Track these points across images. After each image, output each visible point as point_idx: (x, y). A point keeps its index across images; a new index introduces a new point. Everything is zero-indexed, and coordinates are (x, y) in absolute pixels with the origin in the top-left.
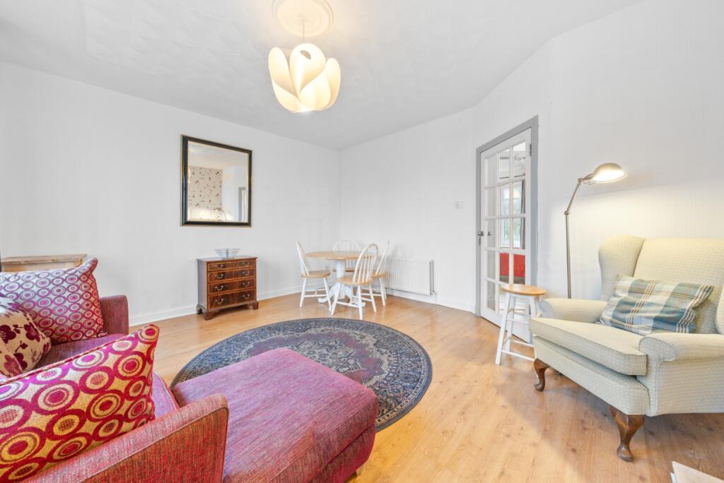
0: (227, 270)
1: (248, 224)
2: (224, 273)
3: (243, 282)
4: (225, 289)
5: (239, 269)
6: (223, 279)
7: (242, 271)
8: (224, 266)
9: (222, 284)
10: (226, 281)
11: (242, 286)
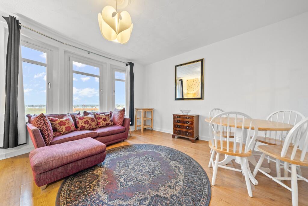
0: (181, 119)
1: (201, 98)
2: (179, 120)
3: (187, 126)
4: (179, 127)
5: (186, 120)
6: (178, 123)
7: (187, 121)
8: (180, 118)
9: (179, 125)
10: (180, 124)
11: (187, 129)
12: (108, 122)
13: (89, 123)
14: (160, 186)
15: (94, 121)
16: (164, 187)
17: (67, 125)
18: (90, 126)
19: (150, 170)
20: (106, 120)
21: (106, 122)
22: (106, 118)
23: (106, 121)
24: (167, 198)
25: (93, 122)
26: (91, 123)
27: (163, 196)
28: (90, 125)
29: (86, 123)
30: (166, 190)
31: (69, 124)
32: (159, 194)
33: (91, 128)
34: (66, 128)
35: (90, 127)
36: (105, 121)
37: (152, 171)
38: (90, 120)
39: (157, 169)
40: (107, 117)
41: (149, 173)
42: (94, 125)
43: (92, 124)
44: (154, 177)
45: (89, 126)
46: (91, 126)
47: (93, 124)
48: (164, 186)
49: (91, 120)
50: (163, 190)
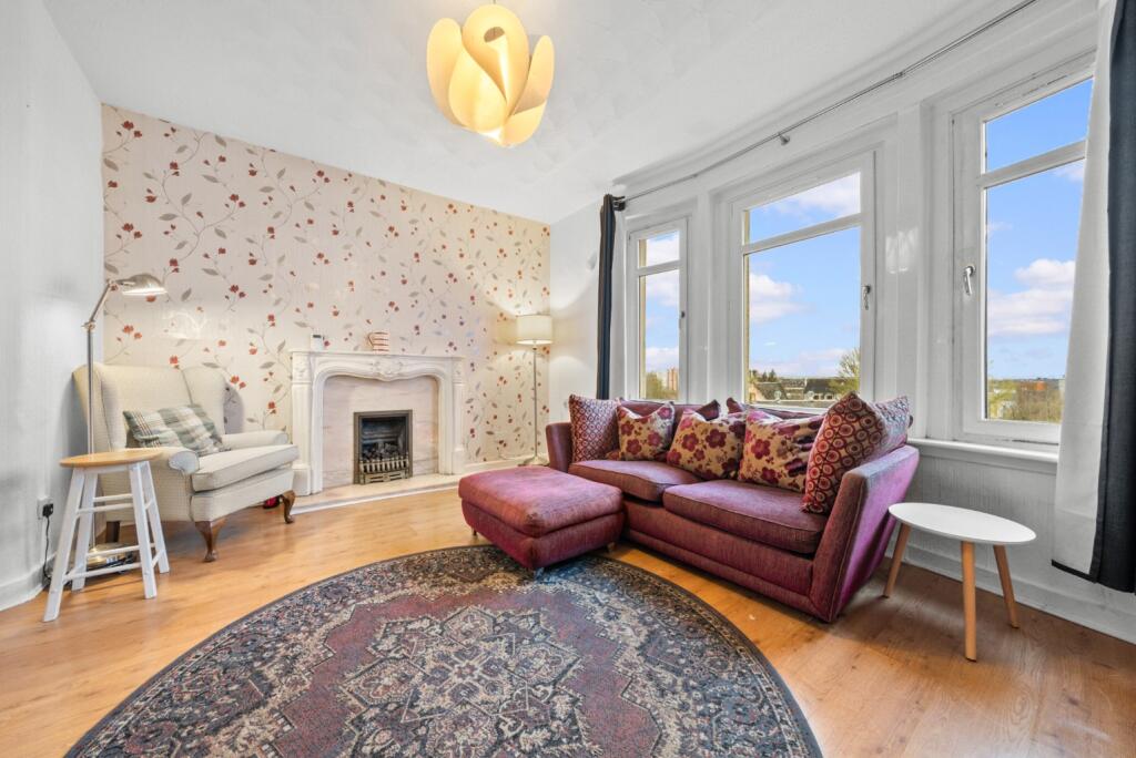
12: (770, 466)
13: (696, 447)
14: (287, 728)
15: (722, 443)
16: (265, 742)
17: (633, 437)
18: (699, 460)
19: (416, 710)
20: (767, 453)
21: (763, 462)
22: (767, 444)
23: (765, 458)
24: (215, 730)
25: (713, 445)
26: (705, 447)
27: (237, 722)
28: (700, 455)
29: (688, 443)
30: (245, 742)
31: (639, 434)
32: (263, 711)
33: (701, 466)
34: (630, 443)
35: (696, 464)
36: (759, 456)
37: (405, 719)
38: (703, 437)
39: (404, 747)
40: (779, 438)
41: (399, 706)
42: (714, 460)
43: (706, 452)
44: (360, 717)
45: (695, 460)
46: (703, 462)
47: (713, 458)
48: (270, 744)
49: (708, 439)
50: (259, 731)
